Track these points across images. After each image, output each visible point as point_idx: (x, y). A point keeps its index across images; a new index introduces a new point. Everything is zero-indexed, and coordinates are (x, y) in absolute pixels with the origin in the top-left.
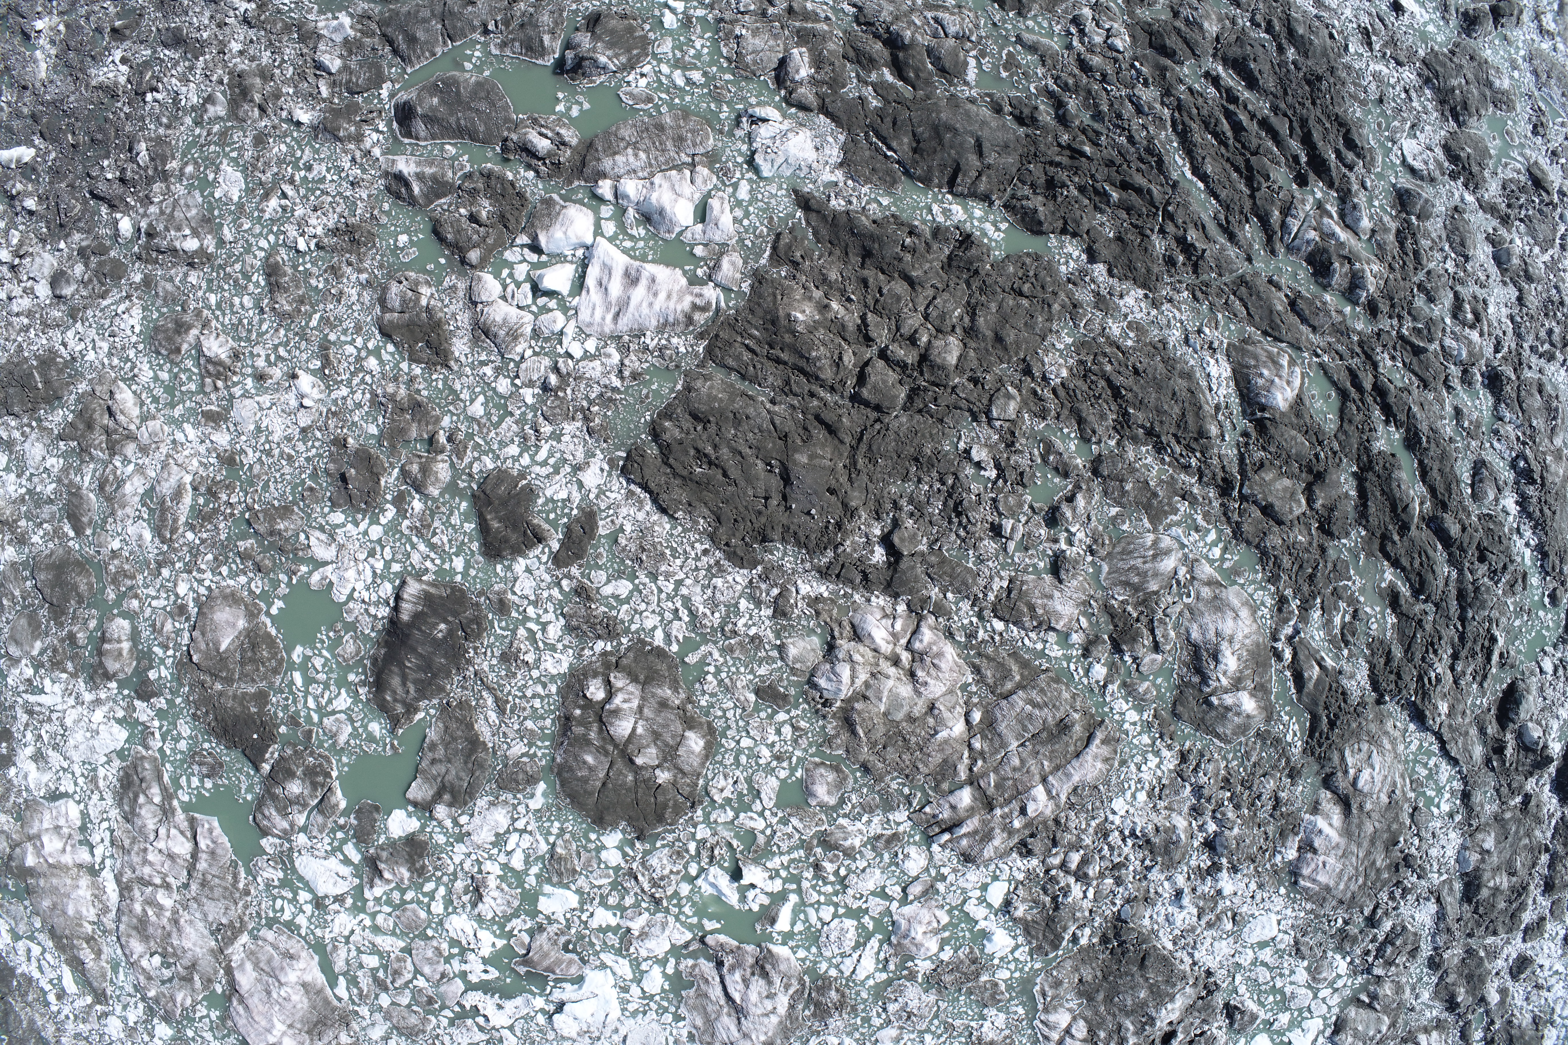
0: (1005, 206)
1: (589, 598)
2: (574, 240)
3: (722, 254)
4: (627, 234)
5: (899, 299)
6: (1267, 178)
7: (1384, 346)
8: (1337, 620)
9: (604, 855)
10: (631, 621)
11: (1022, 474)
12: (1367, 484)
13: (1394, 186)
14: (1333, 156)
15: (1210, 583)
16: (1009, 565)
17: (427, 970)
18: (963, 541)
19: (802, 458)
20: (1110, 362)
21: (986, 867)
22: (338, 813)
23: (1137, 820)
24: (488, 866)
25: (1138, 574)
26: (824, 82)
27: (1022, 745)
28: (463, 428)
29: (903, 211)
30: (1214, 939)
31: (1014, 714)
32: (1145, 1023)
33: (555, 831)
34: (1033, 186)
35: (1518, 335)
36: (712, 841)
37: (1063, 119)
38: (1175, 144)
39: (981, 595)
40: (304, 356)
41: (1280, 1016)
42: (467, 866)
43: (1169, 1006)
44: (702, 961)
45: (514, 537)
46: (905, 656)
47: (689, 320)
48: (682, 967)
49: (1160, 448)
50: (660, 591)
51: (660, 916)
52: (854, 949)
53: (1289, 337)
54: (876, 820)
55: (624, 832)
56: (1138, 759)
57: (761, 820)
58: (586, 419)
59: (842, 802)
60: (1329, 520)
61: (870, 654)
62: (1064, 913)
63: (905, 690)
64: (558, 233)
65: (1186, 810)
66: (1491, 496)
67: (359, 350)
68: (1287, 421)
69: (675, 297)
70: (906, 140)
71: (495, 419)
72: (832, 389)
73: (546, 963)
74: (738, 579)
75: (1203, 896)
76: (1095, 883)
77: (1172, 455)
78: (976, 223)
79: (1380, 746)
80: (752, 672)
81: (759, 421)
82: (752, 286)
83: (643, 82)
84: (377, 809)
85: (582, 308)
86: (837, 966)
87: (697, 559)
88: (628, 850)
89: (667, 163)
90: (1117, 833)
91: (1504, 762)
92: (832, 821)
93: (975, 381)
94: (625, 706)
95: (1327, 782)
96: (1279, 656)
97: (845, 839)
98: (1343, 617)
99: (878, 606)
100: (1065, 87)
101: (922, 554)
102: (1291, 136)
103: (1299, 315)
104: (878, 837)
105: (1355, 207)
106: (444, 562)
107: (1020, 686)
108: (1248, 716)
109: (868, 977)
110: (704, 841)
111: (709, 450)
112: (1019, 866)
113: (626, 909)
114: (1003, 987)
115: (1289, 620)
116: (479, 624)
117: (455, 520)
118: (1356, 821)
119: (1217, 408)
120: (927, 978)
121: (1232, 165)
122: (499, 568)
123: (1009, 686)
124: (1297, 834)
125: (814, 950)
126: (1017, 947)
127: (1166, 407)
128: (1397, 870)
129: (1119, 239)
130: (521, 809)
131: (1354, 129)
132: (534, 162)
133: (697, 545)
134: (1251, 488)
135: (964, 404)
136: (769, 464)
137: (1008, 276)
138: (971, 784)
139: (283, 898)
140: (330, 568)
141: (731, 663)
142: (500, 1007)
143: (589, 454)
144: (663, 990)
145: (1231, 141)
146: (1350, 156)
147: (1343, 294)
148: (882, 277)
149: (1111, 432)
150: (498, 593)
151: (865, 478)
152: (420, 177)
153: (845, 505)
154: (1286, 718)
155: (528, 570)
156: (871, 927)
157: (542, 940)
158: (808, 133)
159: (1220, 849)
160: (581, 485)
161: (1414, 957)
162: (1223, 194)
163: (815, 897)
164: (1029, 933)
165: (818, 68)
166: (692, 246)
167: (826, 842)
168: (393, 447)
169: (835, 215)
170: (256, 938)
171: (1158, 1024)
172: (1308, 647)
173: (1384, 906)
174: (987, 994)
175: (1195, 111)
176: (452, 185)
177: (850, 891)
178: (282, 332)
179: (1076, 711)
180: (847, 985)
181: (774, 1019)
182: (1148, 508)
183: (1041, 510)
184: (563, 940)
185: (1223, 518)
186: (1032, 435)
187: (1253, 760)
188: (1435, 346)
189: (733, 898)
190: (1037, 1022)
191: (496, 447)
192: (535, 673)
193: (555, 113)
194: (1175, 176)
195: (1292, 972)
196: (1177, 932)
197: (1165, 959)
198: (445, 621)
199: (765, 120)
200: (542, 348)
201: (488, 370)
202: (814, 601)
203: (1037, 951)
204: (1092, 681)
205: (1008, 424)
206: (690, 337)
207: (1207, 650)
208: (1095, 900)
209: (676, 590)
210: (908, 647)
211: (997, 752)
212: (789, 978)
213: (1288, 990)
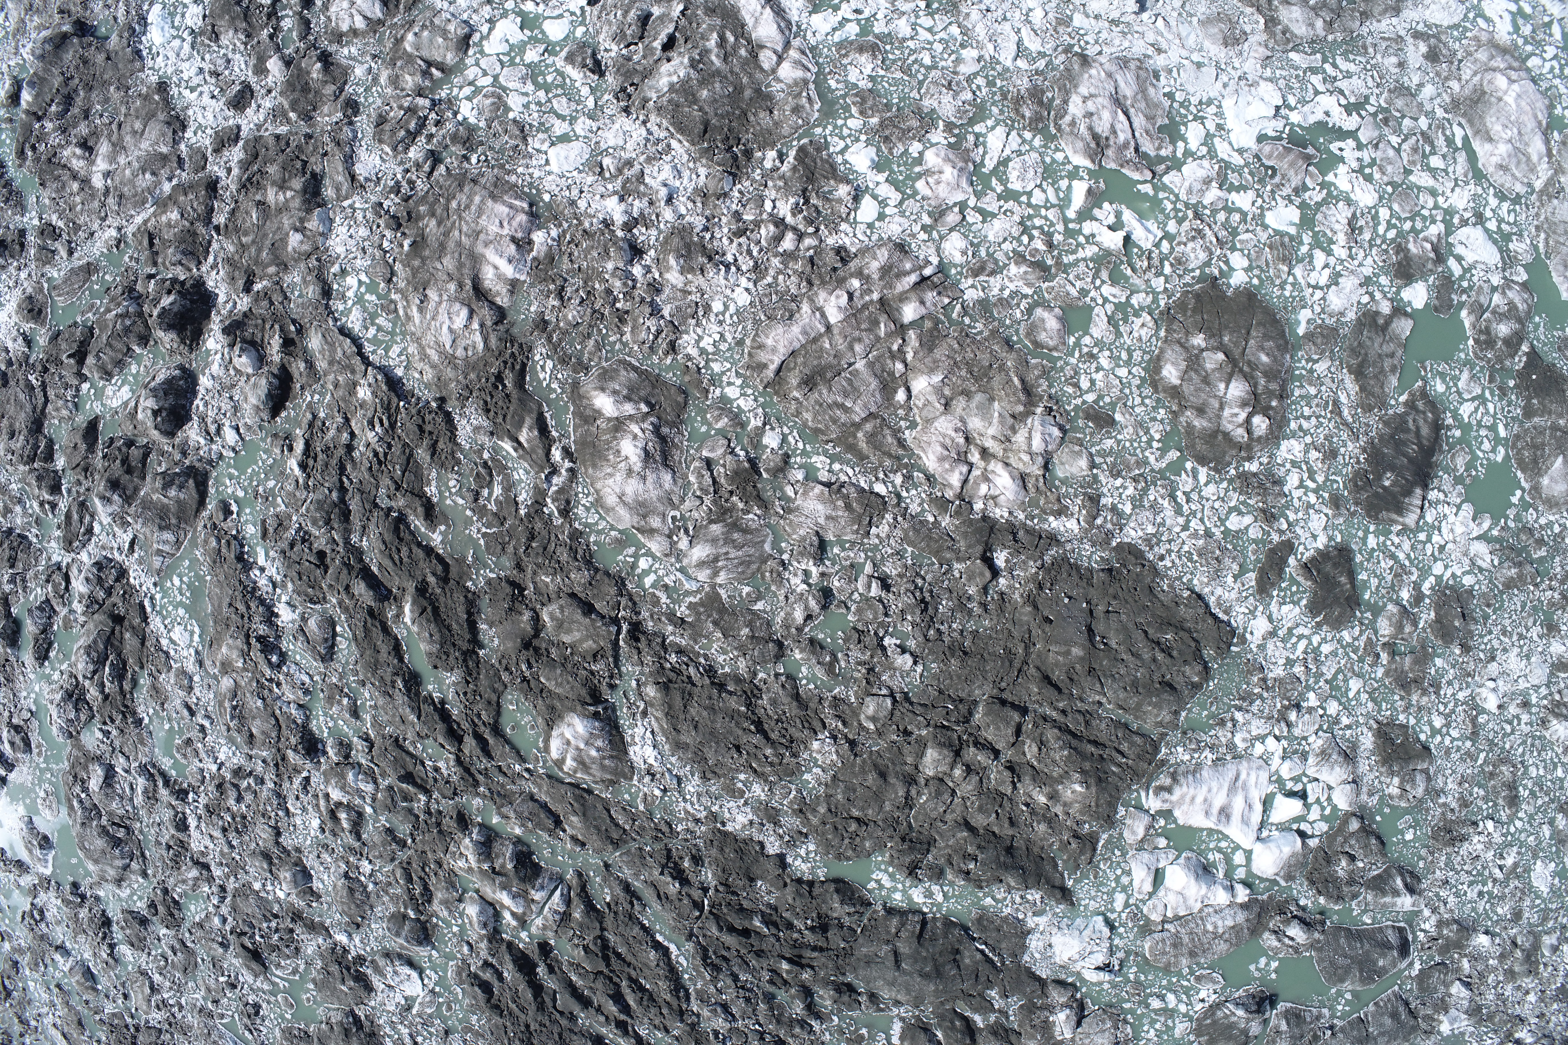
0: (870, 904)
1: (1263, 511)
2: (1272, 845)
3: (1142, 841)
4: (1224, 853)
5: (980, 809)
6: (586, 948)
7: (447, 782)
8: (497, 490)
9: (1246, 263)
10: (1227, 490)
11: (859, 642)
12: (468, 636)
13: (434, 947)
14: (505, 974)
15: (651, 532)
16: (871, 550)
17: (1391, 154)
18: (918, 574)
19: (1077, 651)
20: (766, 758)
21: (881, 239)
22: (1467, 305)
23: (723, 282)
24: (1343, 254)
25: (734, 541)
26: (1041, 1008)
27: (850, 365)
28: (1366, 667)
29: (971, 894)
30: (623, 148)
31: (863, 397)
32: (699, 62)
33: (1289, 287)
34: (841, 926)
35: (280, 797)
36: (1149, 275)
37: (807, 993)
38: (686, 976)
39: (899, 519)
40: (1490, 725)
41: (536, 59)
42: (1361, 254)
43: (675, 79)
44: (1152, 153)
45: (1328, 568)
46: (975, 457)
47: (1174, 777)
48: (1170, 148)
49: (710, 671)
50: (1202, 520)
51: (1193, 201)
52: (1008, 159)
53: (563, 789)
54: (996, 291)
55: (1229, 286)
56: (723, 347)
57: (1105, 294)
58: (1264, 680)
59: (1030, 311)
60: (514, 599)
61: (1012, 461)
62: (796, 187)
63: (975, 423)
64: (1287, 851)
65: (667, 291)
66: (312, 624)
67: (1448, 734)
68: (566, 702)
69: (1188, 799)
70: (967, 961)
71: (1340, 677)
72: (1045, 719)
73: (1291, 157)
74: (1133, 533)
75: (640, 196)
76: (765, 216)
77: (697, 665)
78: (900, 886)
79: (442, 353)
80: (1119, 442)
81: (1115, 686)
82: (1116, 813)
83: (1203, 994)
84: (1436, 309)
85: (1266, 782)
86: (1024, 141)
87: (1169, 551)
88: (1224, 268)
89: (1187, 922)
90: (744, 268)
91: (282, 329)
92: (1038, 291)
93: (907, 733)
94: (1236, 410)
95: (501, 314)
96: (567, 453)
97: (1026, 273)
98: (490, 494)
99: (1001, 507)
100: (803, 1023)
101: (959, 560)
102: (555, 992)
103: (550, 811)
104: (992, 273)
105: (485, 925)
106: (1384, 543)
107: (857, 426)
108: (603, 389)
109: (993, 128)
110: (1158, 274)
111: (1160, 656)
112: (846, 239)
113: (1223, 208)
114: (854, 110)
115: (557, 492)
116: (1356, 485)
117: (1374, 582)
118: (466, 271)
119: (645, 714)
120: (933, 124)
121: (624, 960)
122: (1339, 539)
123: (868, 427)
124: (535, 259)
125: (1048, 160)
126: (842, 152)
127: (705, 713)
128: (409, 213)
129: (752, 880)
130: (1318, 309)
131: (482, 1004)
132: (1300, 914)
133: (1169, 565)
134: (609, 632)
135: (918, 710)
136: (1105, 644)
137: (871, 837)
138: (902, 326)
139: (1508, 223)
140: (1475, 534)
141: (1138, 451)
143: (1262, 647)
144: (1185, 125)
145: (624, 984)
146: (487, 976)
147: (497, 835)
148: (996, 829)
149: (764, 687)
150: (1340, 515)
151: (1015, 634)
152: (1396, 893)
153: (1036, 607)
154: (555, 386)
155: (1315, 537)
156: (994, 181)
157: (1295, 181)
158: (1058, 960)
159: (626, 246)
160: (1270, 619)
161: (380, 116)
162: (636, 930)
163: (1051, 214)
164: (831, 166)
165: (1046, 1021)
166: (1168, 846)
167: (1043, 271)
168: (1423, 647)
169: (1037, 885)
170: (1529, 185)
171: (686, 60)
172: (533, 463)
173: (422, 175)
174: (870, 103)
175: (665, 1011)
176: (1368, 888)
177: (1017, 218)
178: (1507, 746)
179: (796, 399)
180: (1013, 121)
181: (1083, 90)
182: (722, 610)
183: (838, 606)
184: (1277, 180)
185: (637, 599)
186: (847, 681)
187: (592, 342)
188: (384, 783)
190: (814, 70)
191: (1340, 651)
192: (1308, 439)
193: (1279, 959)
194: (689, 946)
195: (526, 106)
196: (668, 158)
197: (681, 130)
198: (1385, 488)
199: (1098, 968)
200: (1299, 744)
201: (1345, 721)
202: (1062, 512)
203: (821, 147)
204: (778, 430)
205: (874, 691)
206: (1173, 761)
207: (655, 461)
208: (761, 199)
209: (1188, 521)
210: (971, 465)
211: (878, 358)
212: (1072, 133)
213: (530, 87)
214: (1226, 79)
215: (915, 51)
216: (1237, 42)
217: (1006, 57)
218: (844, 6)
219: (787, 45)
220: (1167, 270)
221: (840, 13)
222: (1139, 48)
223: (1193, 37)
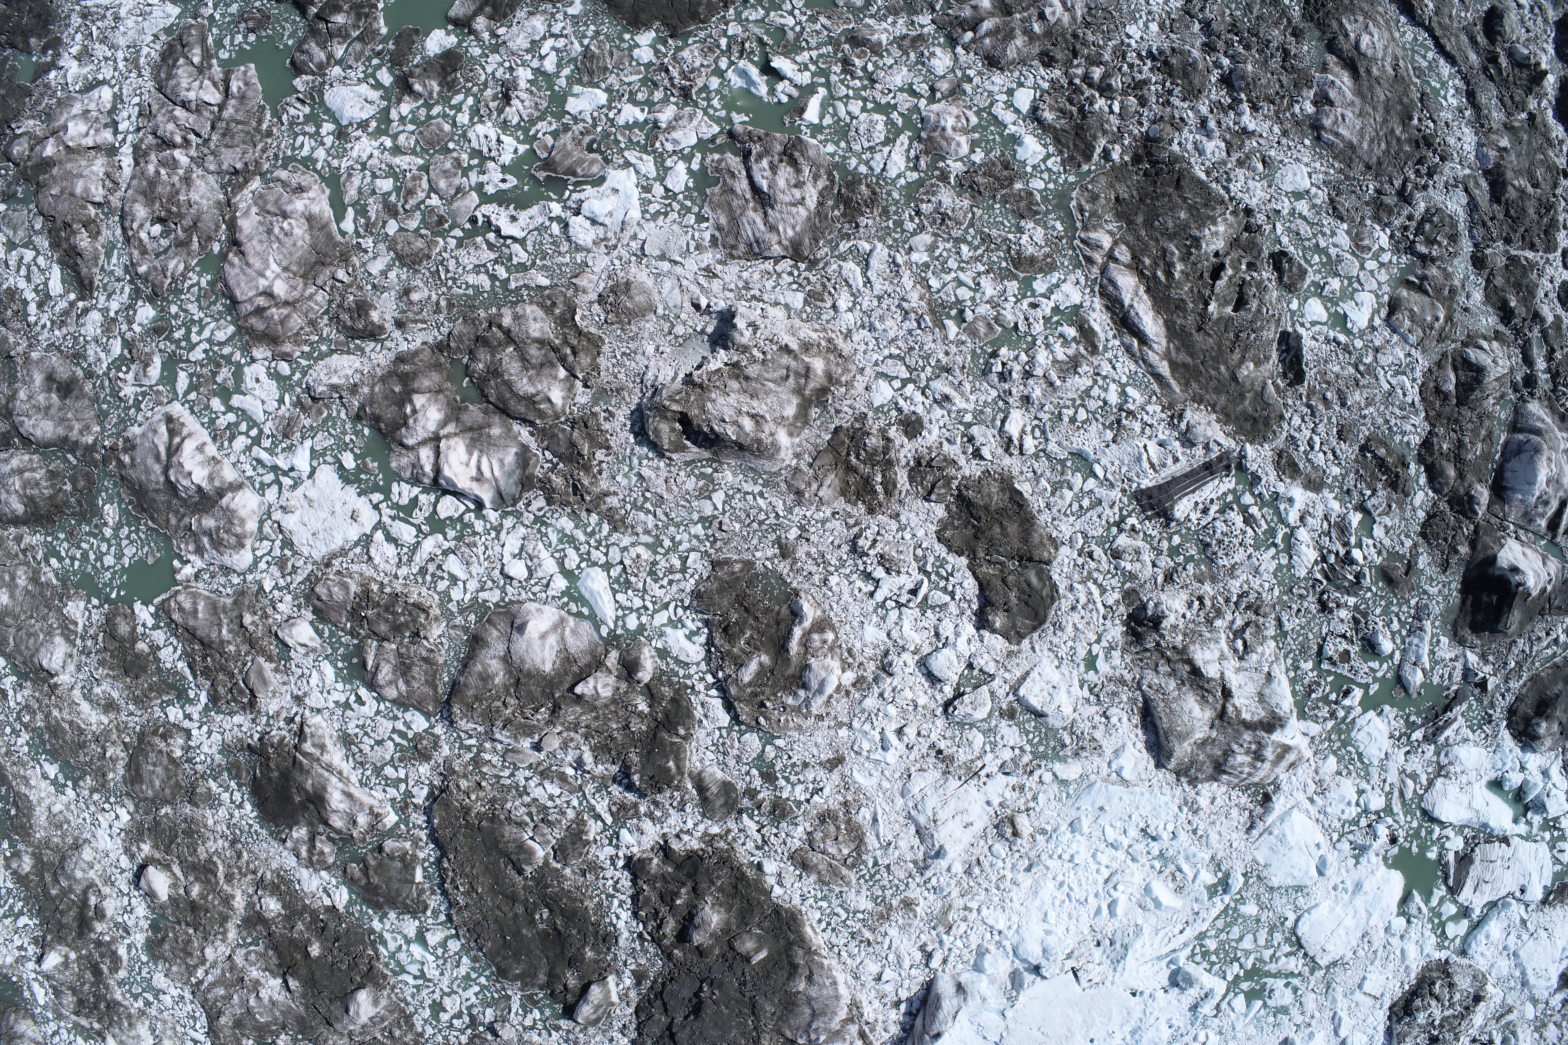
9: (636, 52)
17: (442, 184)
21: (1011, 71)
22: (378, 40)
23: (1152, 44)
24: (521, 71)
30: (1247, 177)
32: (1191, 246)
33: (590, 33)
36: (743, 35)
41: (1330, 280)
42: (498, 75)
43: (1212, 230)
44: (729, 155)
48: (708, 161)
51: (688, 109)
52: (885, 143)
54: (901, 21)
55: (657, 31)
57: (790, 17)
62: (1092, 121)
65: (1198, 43)
73: (567, 165)
75: (1229, 131)
76: (1119, 98)
79: (1375, 21)
84: (417, 31)
86: (867, 163)
90: (1134, 54)
91: (1500, 73)
92: (859, 19)
95: (1331, 47)
97: (872, 34)
104: (904, 37)
109: (899, 176)
110: (734, 35)
112: (1045, 76)
114: (1038, 197)
118: (1366, 85)
120: (960, 180)
124: (1310, 87)
125: (843, 144)
126: (1048, 156)
128: (1418, 146)
130: (559, 16)
139: (305, 134)
142: (514, 219)
144: (687, 188)
156: (900, 122)
157: (566, 139)
159: (1237, 86)
161: (1455, 243)
163: (843, 91)
164: (1059, 141)
167: (855, 40)
170: (266, 181)
171: (1204, 249)
173: (1412, 179)
174: (1023, 204)
177: (878, 85)
180: (877, 183)
181: (802, 212)
184: (587, 139)
187: (1255, 13)
189: (763, 90)
190: (1077, 242)
195: (1334, 234)
196: (1208, 163)
197: (1200, 185)
203: (1070, 163)
208: (1122, 116)
212: (818, 167)
213: (1333, 251)
214: (633, 244)
215: (978, 259)
216: (613, 290)
217: (881, 252)
218: (1048, 312)
219: (1104, 270)
220: (723, 42)
221: (1052, 304)
222: (731, 272)
223: (665, 291)
